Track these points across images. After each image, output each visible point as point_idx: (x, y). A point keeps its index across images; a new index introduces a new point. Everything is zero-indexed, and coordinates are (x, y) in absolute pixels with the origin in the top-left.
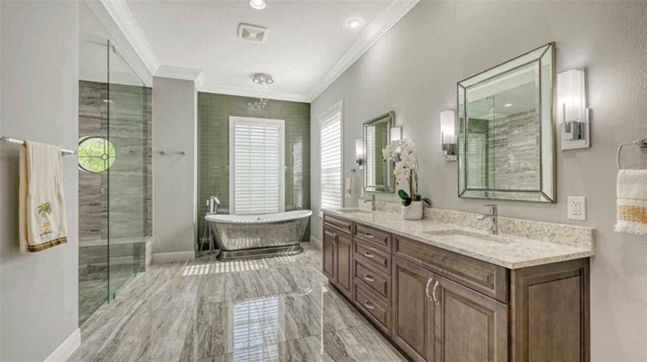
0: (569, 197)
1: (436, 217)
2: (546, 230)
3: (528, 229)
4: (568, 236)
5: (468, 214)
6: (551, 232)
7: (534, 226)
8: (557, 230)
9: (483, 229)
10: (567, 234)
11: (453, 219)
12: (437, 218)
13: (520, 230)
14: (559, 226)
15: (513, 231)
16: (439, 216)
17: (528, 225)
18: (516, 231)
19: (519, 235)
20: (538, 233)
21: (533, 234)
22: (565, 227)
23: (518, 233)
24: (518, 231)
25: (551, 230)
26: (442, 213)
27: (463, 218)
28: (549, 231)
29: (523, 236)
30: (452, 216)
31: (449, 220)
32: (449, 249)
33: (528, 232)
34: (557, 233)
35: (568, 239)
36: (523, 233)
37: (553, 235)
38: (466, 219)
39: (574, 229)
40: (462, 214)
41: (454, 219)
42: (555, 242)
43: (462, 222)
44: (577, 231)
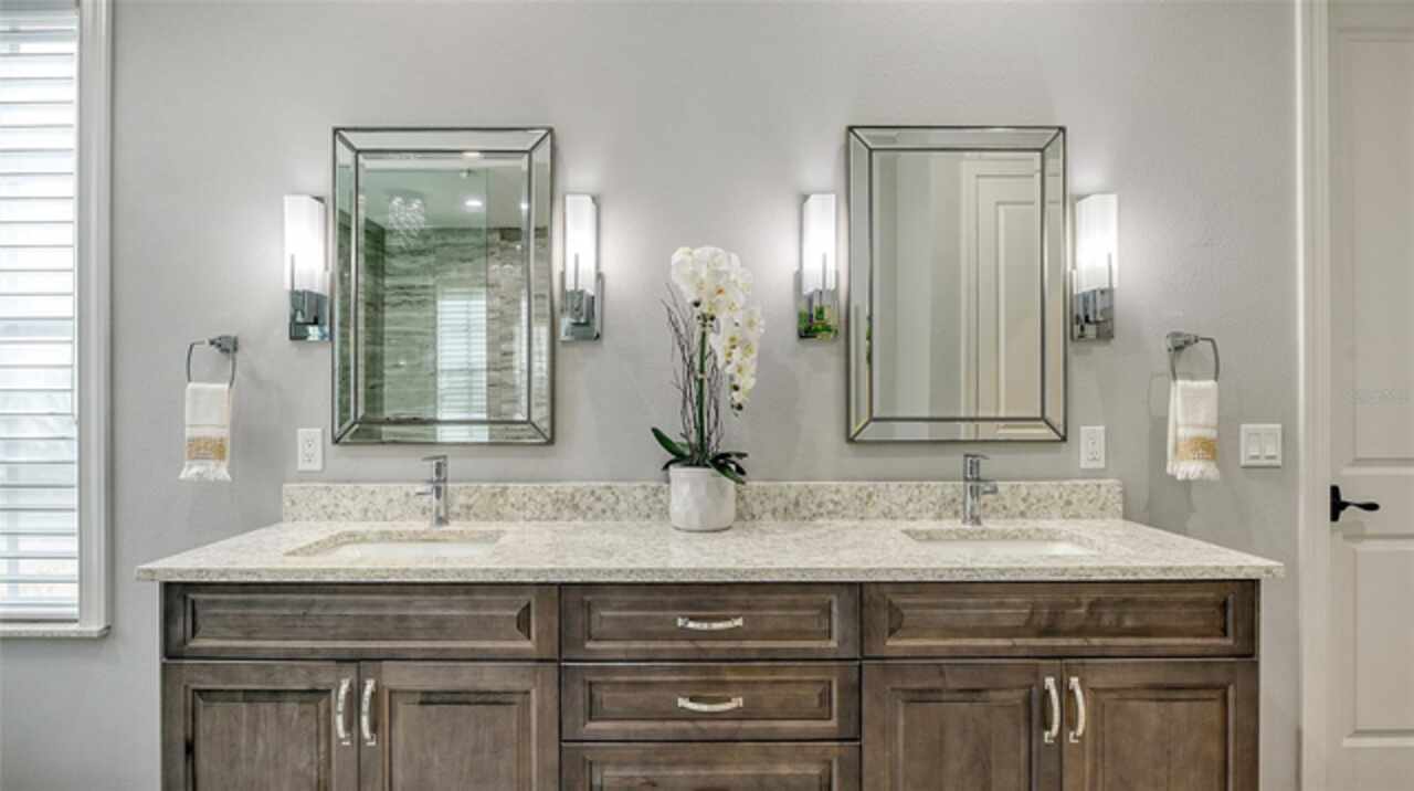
0: (1083, 428)
1: (769, 506)
2: (1056, 495)
3: (1024, 500)
4: (1091, 502)
5: (882, 485)
6: (1065, 497)
7: (1036, 492)
8: (1074, 492)
9: (922, 518)
10: (1090, 497)
11: (831, 507)
12: (774, 511)
13: (1008, 505)
14: (1077, 486)
15: (994, 510)
16: (780, 503)
17: (1024, 492)
18: (1001, 508)
19: (1006, 517)
20: (1042, 504)
21: (1034, 508)
22: (1086, 486)
23: (1004, 512)
24: (1005, 508)
25: (1064, 494)
26: (792, 495)
27: (865, 499)
28: (1061, 497)
29: (1013, 517)
30: (828, 497)
31: (822, 510)
32: (1130, 577)
33: (1022, 507)
34: (1074, 498)
35: (1091, 506)
36: (1014, 509)
37: (1069, 503)
38: (875, 498)
39: (1099, 486)
40: (860, 489)
41: (836, 503)
42: (1071, 516)
43: (862, 511)
44: (1103, 489)
